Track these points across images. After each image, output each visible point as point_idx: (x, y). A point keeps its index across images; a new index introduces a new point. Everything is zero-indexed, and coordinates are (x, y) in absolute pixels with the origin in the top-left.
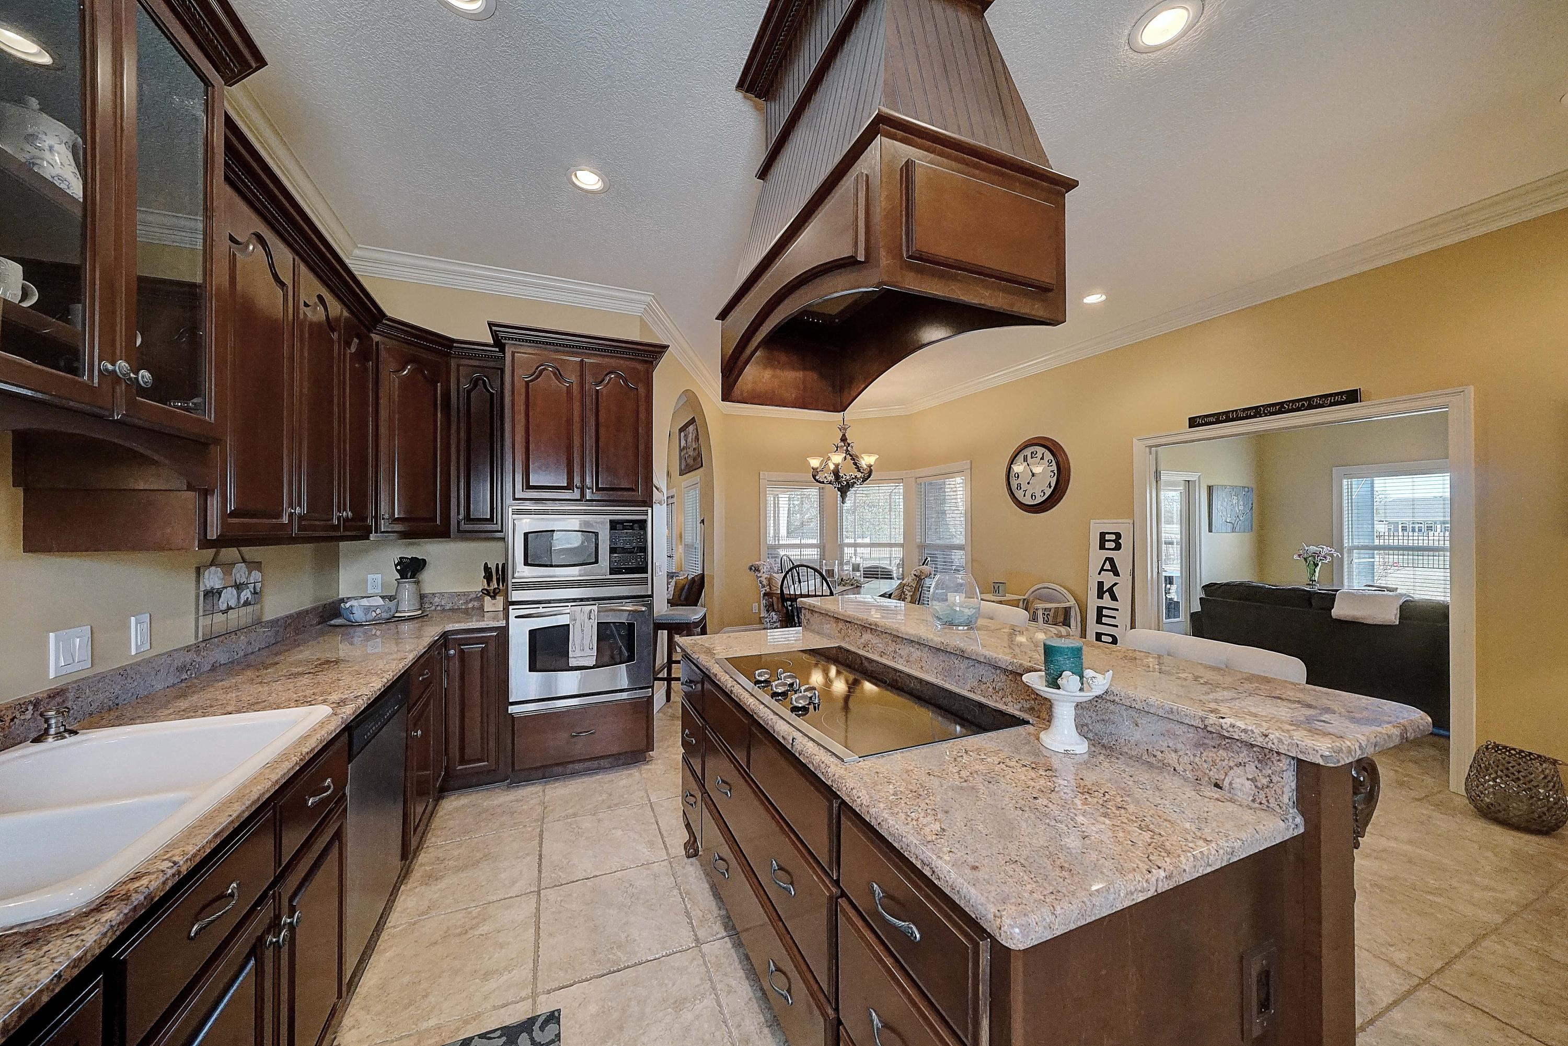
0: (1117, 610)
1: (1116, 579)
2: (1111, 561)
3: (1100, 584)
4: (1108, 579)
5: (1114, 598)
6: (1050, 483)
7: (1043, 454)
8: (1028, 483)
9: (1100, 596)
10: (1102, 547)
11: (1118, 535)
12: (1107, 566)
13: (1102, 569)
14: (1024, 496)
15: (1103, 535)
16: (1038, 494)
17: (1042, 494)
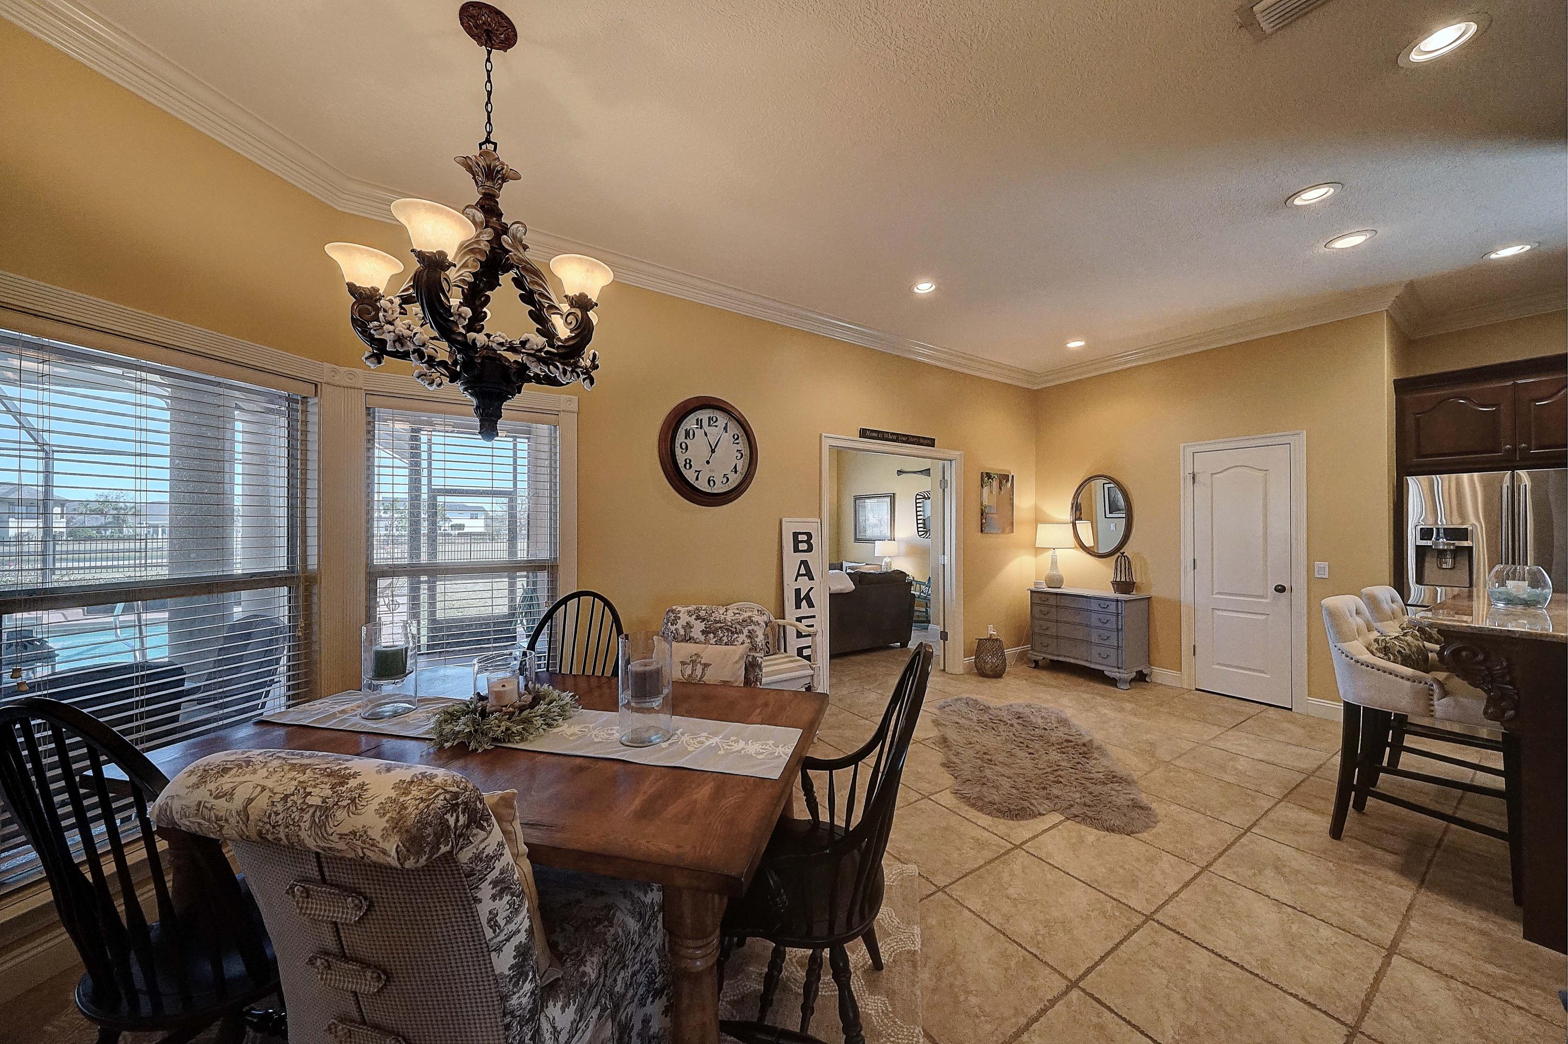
0: (814, 617)
1: (810, 584)
2: (804, 563)
3: (798, 591)
4: (804, 584)
5: (811, 605)
6: (735, 467)
7: (726, 424)
8: (708, 462)
9: (798, 606)
10: (796, 550)
11: (809, 535)
12: (803, 571)
13: (799, 575)
14: (697, 479)
15: (796, 535)
16: (719, 479)
17: (725, 480)
